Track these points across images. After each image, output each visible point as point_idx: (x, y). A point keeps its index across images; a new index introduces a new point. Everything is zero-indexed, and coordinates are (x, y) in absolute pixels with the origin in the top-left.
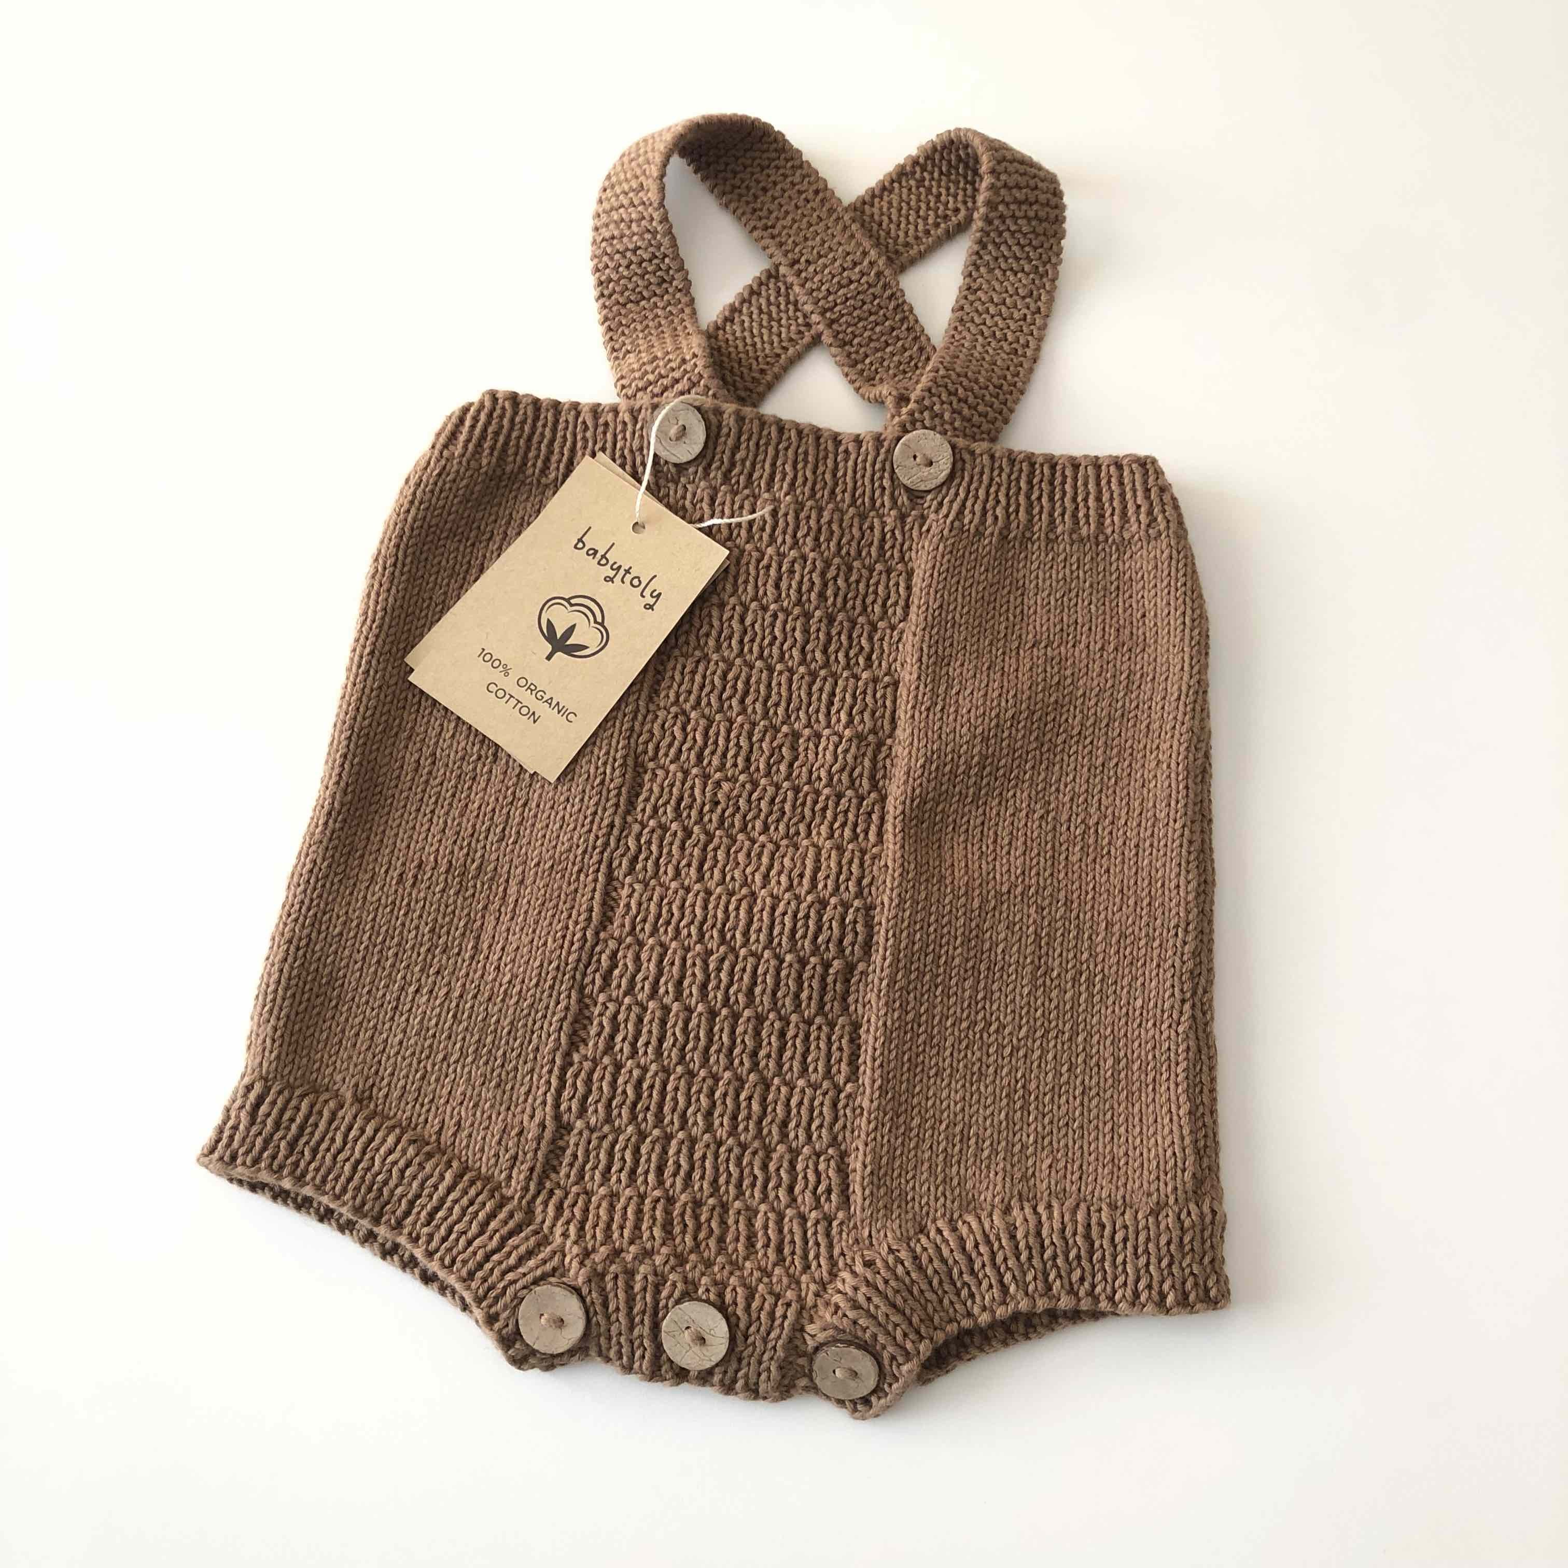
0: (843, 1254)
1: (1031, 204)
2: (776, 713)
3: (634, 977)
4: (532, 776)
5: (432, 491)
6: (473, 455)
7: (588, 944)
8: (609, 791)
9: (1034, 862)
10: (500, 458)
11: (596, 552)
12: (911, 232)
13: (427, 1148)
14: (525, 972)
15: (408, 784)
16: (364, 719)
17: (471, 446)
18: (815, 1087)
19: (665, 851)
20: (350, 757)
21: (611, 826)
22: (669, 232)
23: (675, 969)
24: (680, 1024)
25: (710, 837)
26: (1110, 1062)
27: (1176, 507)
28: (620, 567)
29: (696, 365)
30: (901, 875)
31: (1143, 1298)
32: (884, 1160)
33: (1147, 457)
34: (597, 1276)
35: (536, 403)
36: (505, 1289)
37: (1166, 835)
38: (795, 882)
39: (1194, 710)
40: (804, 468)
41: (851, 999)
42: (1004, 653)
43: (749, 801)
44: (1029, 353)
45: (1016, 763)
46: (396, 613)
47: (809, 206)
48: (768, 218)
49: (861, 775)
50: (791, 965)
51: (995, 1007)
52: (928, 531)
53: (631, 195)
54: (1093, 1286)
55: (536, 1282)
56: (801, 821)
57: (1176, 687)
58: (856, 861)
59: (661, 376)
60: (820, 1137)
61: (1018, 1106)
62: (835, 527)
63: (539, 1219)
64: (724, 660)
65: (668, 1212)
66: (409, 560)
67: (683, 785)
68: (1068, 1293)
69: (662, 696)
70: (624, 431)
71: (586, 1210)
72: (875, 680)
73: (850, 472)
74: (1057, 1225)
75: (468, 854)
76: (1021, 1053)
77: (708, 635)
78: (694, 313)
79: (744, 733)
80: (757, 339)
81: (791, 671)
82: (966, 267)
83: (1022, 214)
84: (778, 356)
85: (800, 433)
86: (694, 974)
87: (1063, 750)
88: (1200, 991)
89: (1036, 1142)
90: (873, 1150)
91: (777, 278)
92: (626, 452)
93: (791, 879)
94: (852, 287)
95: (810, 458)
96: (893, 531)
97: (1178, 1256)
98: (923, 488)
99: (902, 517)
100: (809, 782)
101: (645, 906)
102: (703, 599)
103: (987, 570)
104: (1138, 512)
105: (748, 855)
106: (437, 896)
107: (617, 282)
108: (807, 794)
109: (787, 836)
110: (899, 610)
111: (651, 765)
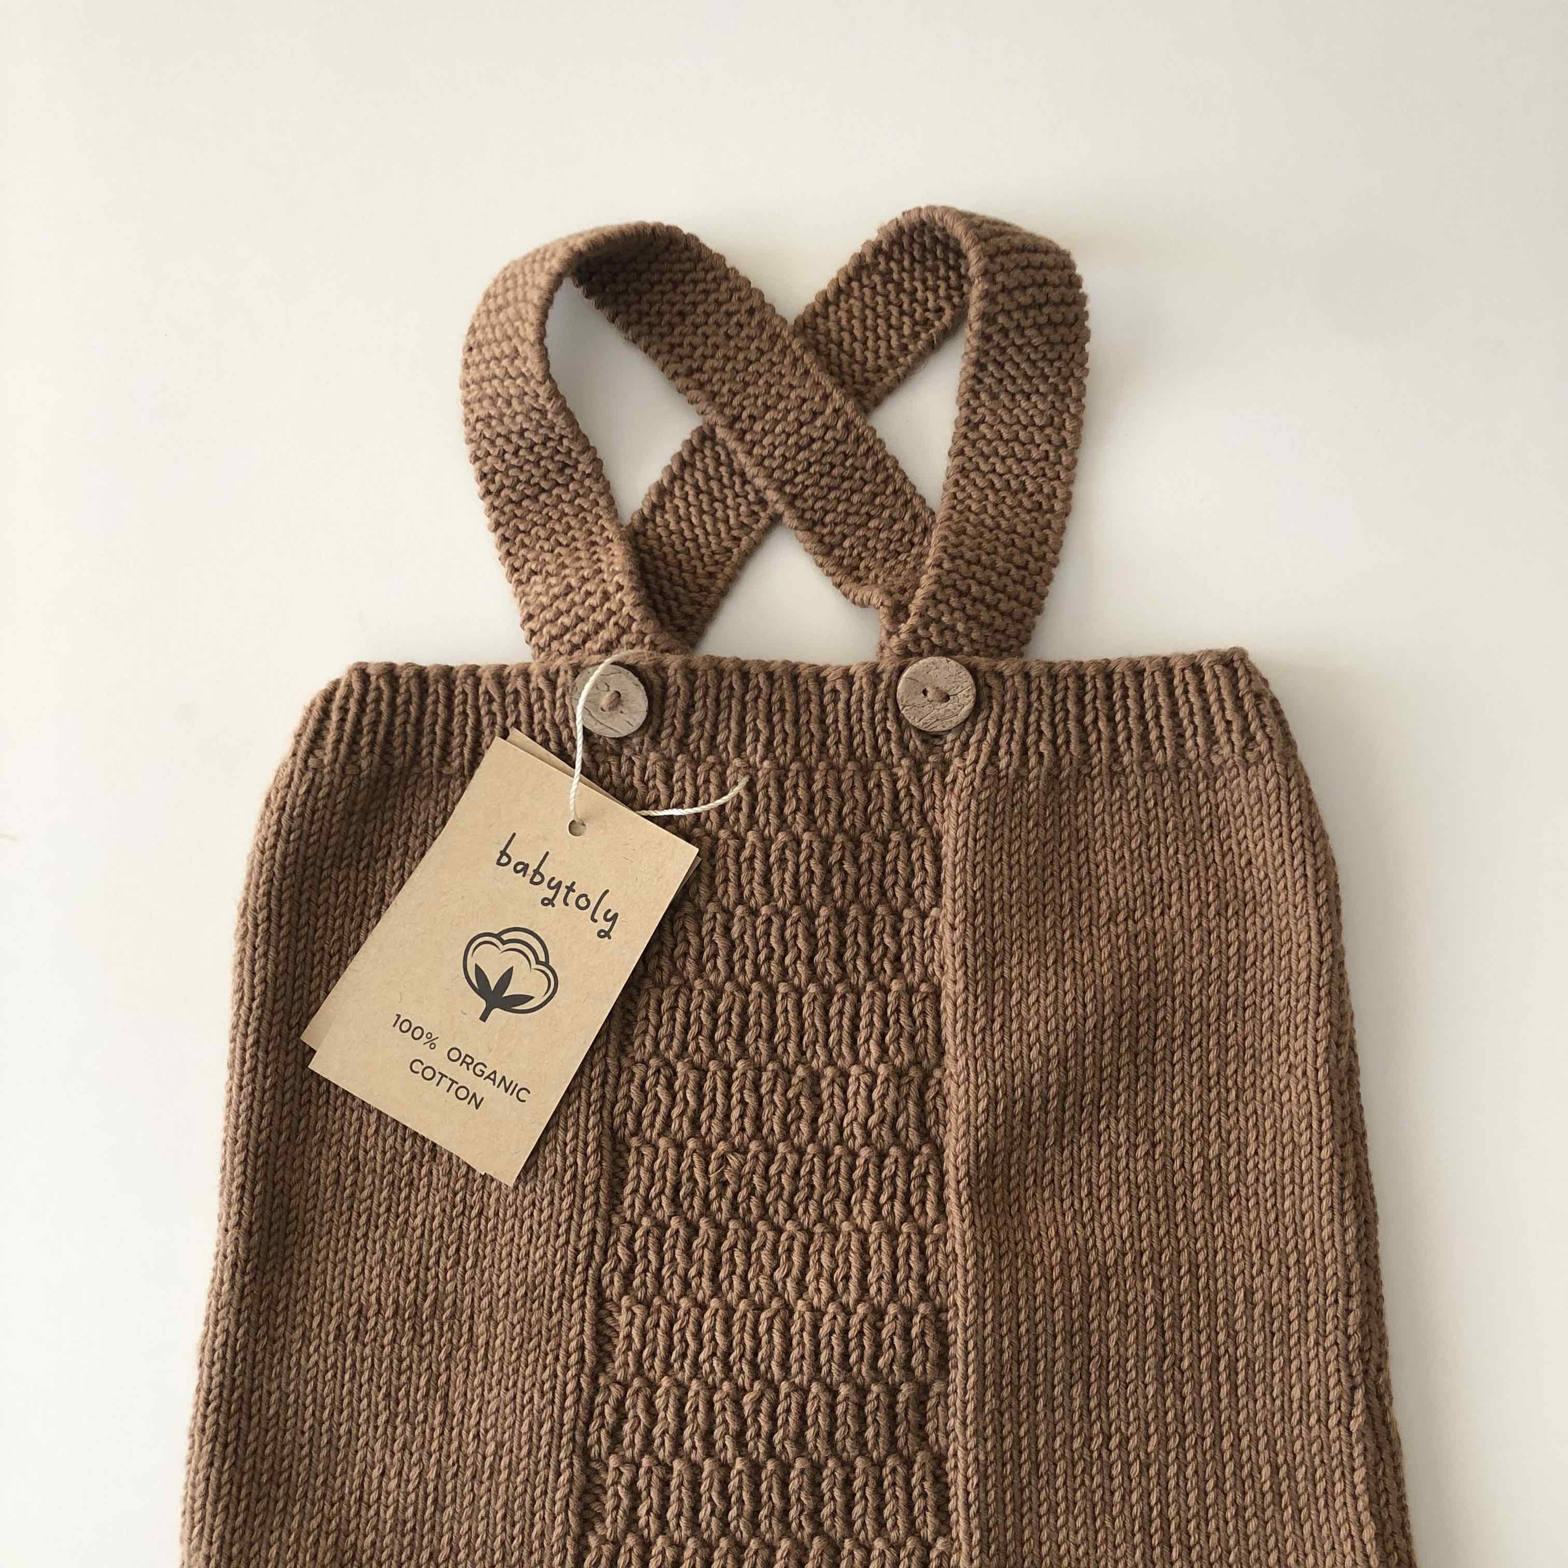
1: (1040, 306)
2: (785, 1050)
4: (483, 1177)
5: (302, 815)
6: (348, 757)
7: (585, 1395)
8: (584, 1187)
9: (1144, 1217)
10: (384, 753)
11: (526, 866)
12: (883, 352)
14: (511, 1438)
15: (329, 1203)
16: (260, 1131)
17: (343, 747)
18: (897, 1546)
19: (667, 1257)
20: (248, 1186)
21: (594, 1231)
22: (564, 410)
23: (700, 1416)
24: (716, 1486)
25: (721, 1230)
26: (1266, 1471)
27: (1278, 713)
28: (560, 883)
29: (623, 604)
30: (975, 1264)
33: (1234, 650)
35: (421, 674)
37: (1310, 1167)
38: (840, 1287)
39: (1329, 993)
40: (783, 719)
41: (930, 1427)
42: (1072, 936)
43: (766, 1178)
44: (1058, 506)
45: (1105, 1085)
46: (280, 981)
47: (743, 334)
48: (691, 357)
49: (907, 1125)
50: (847, 1398)
51: (1113, 1415)
52: (954, 781)
53: (505, 362)
56: (836, 1196)
57: (1303, 964)
59: (580, 620)
61: (1156, 1539)
62: (831, 793)
64: (710, 986)
66: (285, 909)
67: (679, 1165)
69: (636, 1044)
70: (541, 698)
72: (910, 990)
73: (841, 716)
75: (417, 1288)
76: (1153, 1471)
77: (685, 954)
78: (611, 502)
79: (748, 1084)
80: (698, 531)
81: (800, 993)
82: (961, 395)
83: (1030, 322)
84: (729, 550)
85: (770, 676)
86: (725, 1422)
87: (1163, 1059)
88: (1373, 1371)
91: (713, 438)
92: (547, 726)
93: (833, 1286)
94: (815, 447)
95: (788, 706)
96: (907, 788)
98: (939, 728)
99: (918, 766)
100: (840, 1142)
101: (650, 1335)
102: (674, 907)
103: (1036, 825)
104: (1229, 731)
105: (774, 1252)
106: (387, 1350)
107: (506, 474)
108: (839, 1159)
109: (821, 1218)
110: (927, 892)
111: (634, 1142)
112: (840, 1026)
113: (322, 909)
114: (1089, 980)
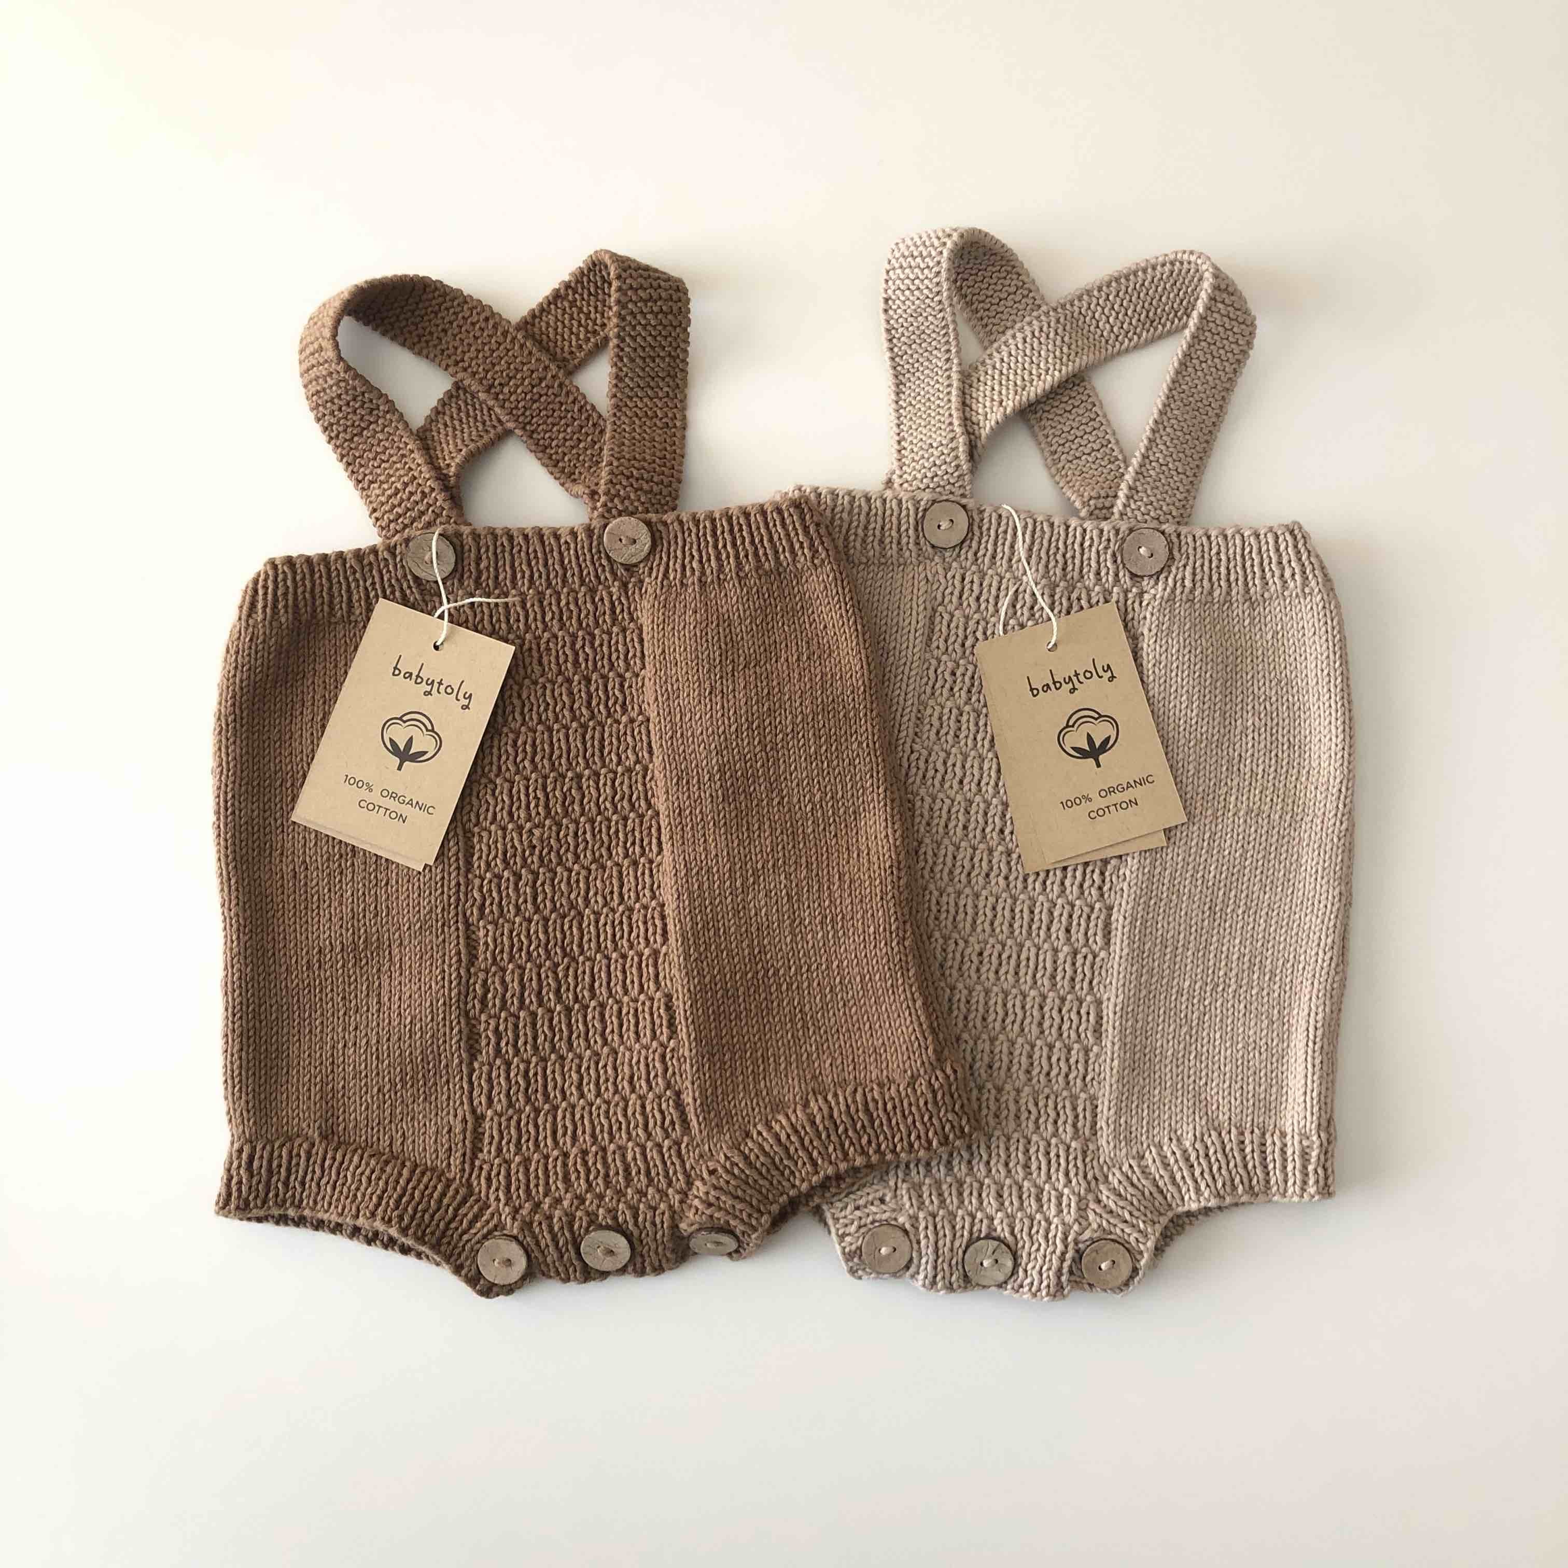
0: (692, 1168)
2: (560, 764)
3: (504, 996)
6: (272, 616)
7: (464, 980)
8: (449, 859)
11: (411, 675)
13: (384, 1157)
14: (420, 1012)
17: (268, 610)
19: (504, 895)
21: (458, 885)
23: (534, 984)
24: (546, 1023)
25: (536, 875)
28: (433, 681)
32: (710, 1091)
34: (527, 1225)
35: (308, 560)
36: (464, 1246)
38: (608, 899)
40: (537, 564)
41: (661, 976)
42: (721, 678)
43: (558, 840)
49: (638, 799)
50: (616, 961)
52: (646, 592)
55: (485, 1237)
56: (602, 846)
58: (647, 871)
60: (657, 1084)
61: (799, 1025)
62: (572, 607)
63: (477, 1190)
64: (512, 731)
65: (565, 1165)
67: (504, 839)
68: (861, 1154)
70: (387, 565)
71: (508, 1176)
72: (632, 721)
73: (573, 559)
74: (843, 1108)
79: (539, 787)
81: (567, 728)
85: (526, 536)
86: (549, 984)
89: (817, 1049)
90: (699, 1086)
92: (393, 581)
93: (605, 898)
94: (542, 399)
95: (539, 555)
96: (619, 599)
97: (934, 1112)
98: (634, 561)
99: (624, 586)
100: (599, 813)
101: (499, 941)
105: (569, 883)
108: (601, 823)
109: (594, 861)
110: (638, 661)
111: (476, 830)
112: (593, 746)
114: (732, 702)
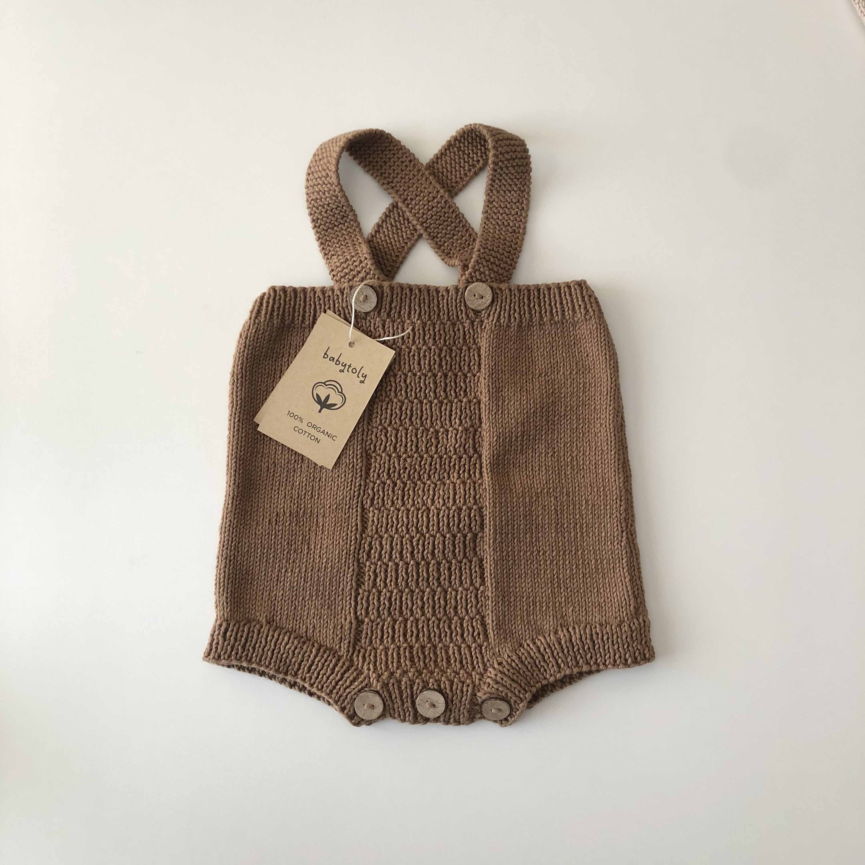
0: (488, 660)
1: (514, 159)
2: (426, 423)
3: (381, 552)
4: (320, 467)
5: (253, 340)
6: (269, 320)
7: (358, 541)
8: (357, 470)
9: (551, 477)
10: (282, 319)
11: (334, 358)
12: (458, 176)
13: (302, 640)
14: (332, 557)
15: (265, 478)
16: (241, 452)
17: (268, 316)
18: (467, 590)
19: (386, 494)
20: (237, 470)
21: (360, 485)
22: (344, 196)
23: (398, 546)
24: (404, 570)
25: (405, 484)
26: (593, 561)
27: (597, 302)
28: (346, 365)
29: (367, 264)
30: (493, 492)
31: (618, 662)
32: (501, 618)
33: (582, 280)
34: (385, 685)
35: (295, 290)
36: (347, 696)
37: (608, 458)
38: (446, 501)
39: (614, 398)
40: (424, 306)
41: (477, 549)
42: (526, 382)
43: (420, 466)
44: (521, 231)
45: (538, 432)
46: (246, 400)
47: (408, 169)
48: (389, 177)
49: (469, 447)
50: (449, 538)
51: (541, 544)
52: (485, 328)
53: (323, 179)
54: (597, 660)
55: (359, 691)
56: (445, 472)
57: (605, 389)
58: (472, 488)
59: (352, 270)
60: (472, 611)
61: (556, 586)
62: (442, 332)
63: (356, 663)
64: (399, 401)
65: (411, 653)
66: (248, 374)
67: (389, 462)
68: (586, 664)
69: (374, 421)
70: (338, 299)
71: (375, 656)
72: (470, 401)
73: (445, 305)
74: (578, 636)
75: (298, 506)
76: (554, 563)
77: (390, 390)
78: (360, 230)
79: (413, 434)
80: (392, 240)
81: (431, 403)
82: (486, 191)
83: (510, 165)
84: (403, 247)
85: (420, 290)
86: (407, 548)
87: (558, 423)
88: (629, 526)
89: (565, 600)
90: (496, 614)
91: (397, 207)
92: (340, 308)
93: (444, 501)
94: (434, 209)
95: (426, 301)
96: (469, 330)
97: (631, 643)
98: (480, 309)
99: (472, 323)
100: (446, 453)
101: (380, 520)
102: (386, 373)
103: (514, 343)
104: (580, 308)
105: (423, 491)
106: (288, 527)
107: (322, 220)
108: (446, 459)
109: (439, 479)
110: (476, 367)
111: (374, 455)
112: (445, 414)
113: (260, 375)
114: (532, 396)
